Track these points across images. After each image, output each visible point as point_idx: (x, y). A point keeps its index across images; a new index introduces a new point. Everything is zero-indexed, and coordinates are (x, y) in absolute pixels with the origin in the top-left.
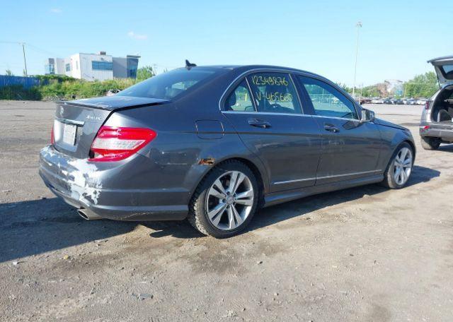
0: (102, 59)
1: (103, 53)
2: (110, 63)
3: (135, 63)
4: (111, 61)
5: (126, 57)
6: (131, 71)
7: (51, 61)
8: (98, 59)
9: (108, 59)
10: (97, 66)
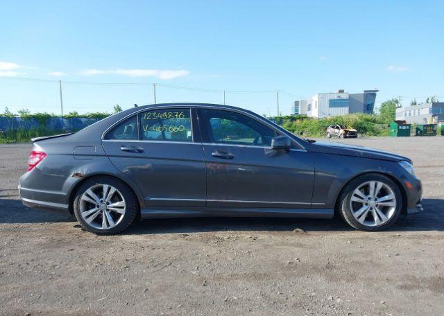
0: (339, 97)
1: (341, 91)
2: (346, 100)
3: (372, 98)
4: (348, 98)
5: (363, 92)
6: (368, 105)
7: (297, 103)
8: (335, 97)
9: (344, 96)
10: (334, 103)
